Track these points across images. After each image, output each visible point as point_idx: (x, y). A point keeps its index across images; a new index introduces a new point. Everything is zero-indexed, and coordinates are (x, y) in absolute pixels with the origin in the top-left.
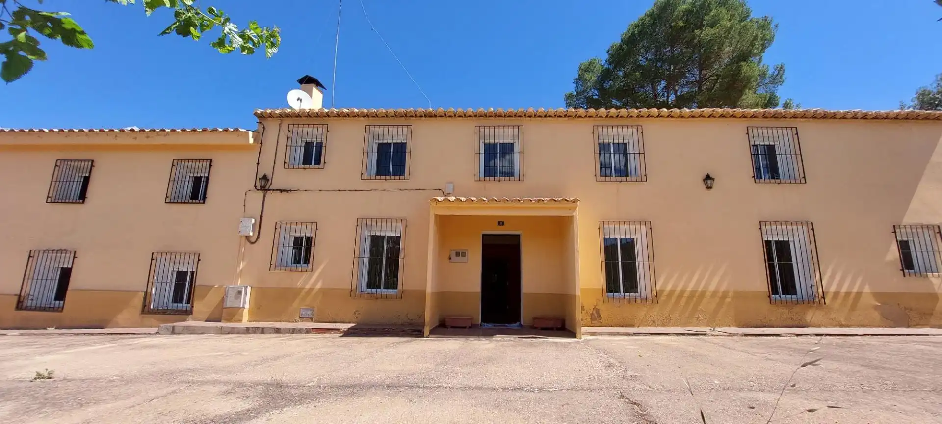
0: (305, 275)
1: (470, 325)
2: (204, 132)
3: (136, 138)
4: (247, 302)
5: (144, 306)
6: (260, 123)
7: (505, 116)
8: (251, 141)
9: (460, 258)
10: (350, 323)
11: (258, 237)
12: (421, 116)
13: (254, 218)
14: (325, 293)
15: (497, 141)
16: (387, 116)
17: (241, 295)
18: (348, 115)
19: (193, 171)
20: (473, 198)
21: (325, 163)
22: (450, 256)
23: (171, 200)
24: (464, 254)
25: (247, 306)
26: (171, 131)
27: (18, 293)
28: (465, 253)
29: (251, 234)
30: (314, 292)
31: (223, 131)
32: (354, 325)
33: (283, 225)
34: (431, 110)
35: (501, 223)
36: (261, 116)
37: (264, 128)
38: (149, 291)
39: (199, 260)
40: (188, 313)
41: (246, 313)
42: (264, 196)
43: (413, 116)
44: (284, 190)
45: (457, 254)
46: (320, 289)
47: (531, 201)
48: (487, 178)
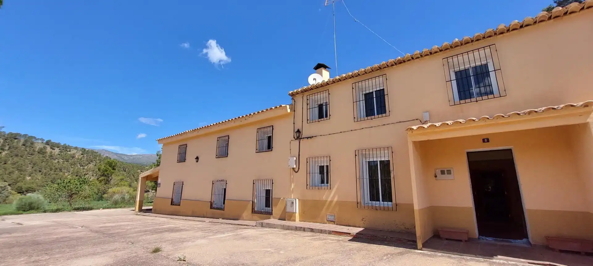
0: (327, 192)
1: (467, 239)
2: (267, 111)
3: (241, 121)
4: (297, 208)
5: (253, 209)
6: (293, 99)
7: (472, 41)
8: (289, 111)
9: (446, 176)
10: (360, 227)
11: (299, 168)
12: (392, 65)
13: (295, 157)
14: (340, 204)
15: (467, 66)
16: (366, 73)
17: (294, 205)
18: (340, 80)
19: (267, 133)
20: (461, 120)
21: (330, 115)
22: (435, 174)
23: (259, 151)
24: (449, 172)
25: (297, 211)
26: (254, 114)
27: (210, 201)
28: (450, 170)
29: (295, 167)
30: (334, 203)
31: (275, 108)
32: (361, 229)
33: (311, 159)
34: (400, 57)
35: (486, 140)
36: (292, 95)
37: (295, 101)
38: (254, 201)
39: (273, 183)
40: (270, 213)
41: (297, 215)
42: (300, 143)
43: (386, 67)
44: (309, 137)
45: (443, 172)
46: (337, 202)
47: (519, 114)
48: (462, 101)
